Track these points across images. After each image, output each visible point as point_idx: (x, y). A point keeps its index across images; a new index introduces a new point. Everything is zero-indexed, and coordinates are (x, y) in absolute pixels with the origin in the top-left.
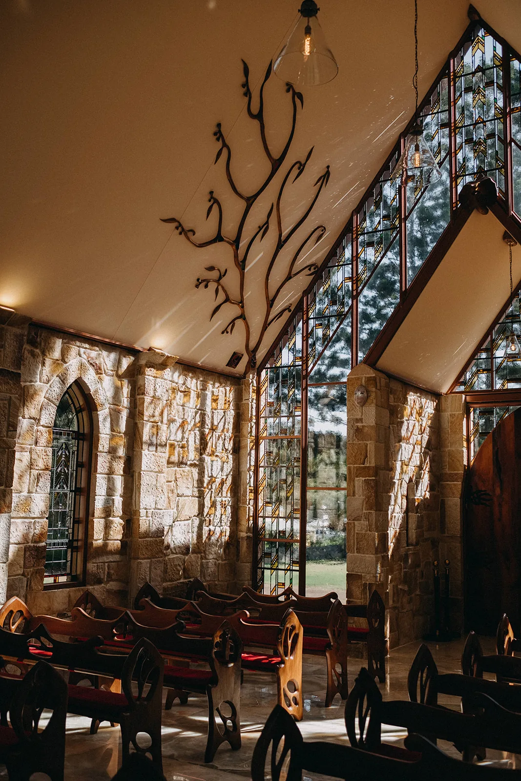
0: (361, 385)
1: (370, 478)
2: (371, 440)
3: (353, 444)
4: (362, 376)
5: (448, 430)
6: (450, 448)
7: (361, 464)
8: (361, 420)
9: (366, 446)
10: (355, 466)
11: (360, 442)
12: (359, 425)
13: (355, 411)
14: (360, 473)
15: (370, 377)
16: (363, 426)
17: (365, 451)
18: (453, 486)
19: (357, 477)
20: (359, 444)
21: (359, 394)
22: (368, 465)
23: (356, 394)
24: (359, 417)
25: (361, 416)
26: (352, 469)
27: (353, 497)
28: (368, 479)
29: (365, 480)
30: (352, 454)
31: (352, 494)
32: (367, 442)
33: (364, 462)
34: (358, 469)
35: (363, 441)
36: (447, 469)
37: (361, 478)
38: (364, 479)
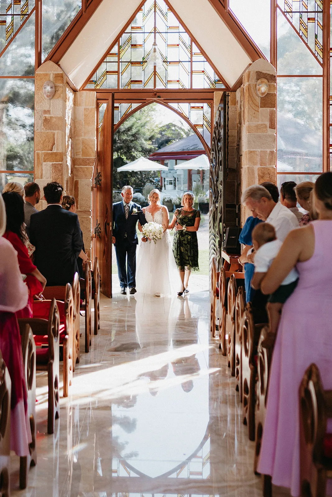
0: (50, 80)
1: (57, 163)
2: (58, 130)
3: (41, 132)
4: (50, 72)
5: (82, 122)
6: (83, 137)
7: (49, 150)
8: (48, 112)
9: (54, 135)
10: (43, 152)
11: (48, 131)
12: (47, 116)
13: (43, 103)
14: (47, 159)
15: (58, 74)
16: (51, 117)
17: (52, 139)
18: (85, 169)
19: (45, 161)
20: (48, 133)
21: (48, 88)
22: (55, 151)
23: (45, 88)
24: (46, 109)
25: (49, 108)
26: (40, 155)
27: (41, 179)
28: (55, 164)
29: (53, 164)
30: (40, 141)
31: (40, 177)
32: (54, 131)
33: (52, 149)
34: (46, 155)
35: (51, 130)
36: (81, 155)
37: (48, 163)
38: (51, 163)
